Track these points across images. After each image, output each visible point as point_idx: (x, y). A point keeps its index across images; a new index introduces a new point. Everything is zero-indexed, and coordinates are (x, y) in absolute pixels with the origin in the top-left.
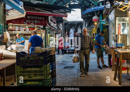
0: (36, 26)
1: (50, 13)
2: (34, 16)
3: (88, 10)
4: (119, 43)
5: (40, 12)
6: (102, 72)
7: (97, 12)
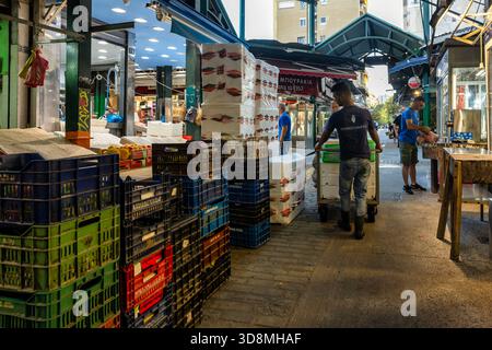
0: (298, 96)
1: (322, 71)
2: (290, 76)
3: (400, 66)
4: (460, 131)
5: (303, 70)
6: (412, 205)
7: (417, 68)
